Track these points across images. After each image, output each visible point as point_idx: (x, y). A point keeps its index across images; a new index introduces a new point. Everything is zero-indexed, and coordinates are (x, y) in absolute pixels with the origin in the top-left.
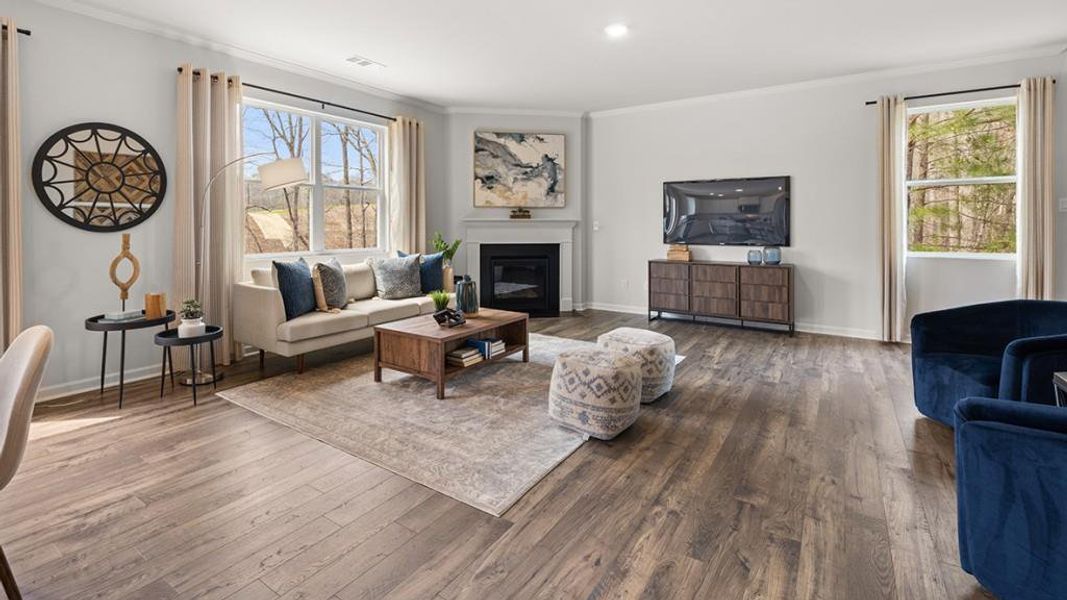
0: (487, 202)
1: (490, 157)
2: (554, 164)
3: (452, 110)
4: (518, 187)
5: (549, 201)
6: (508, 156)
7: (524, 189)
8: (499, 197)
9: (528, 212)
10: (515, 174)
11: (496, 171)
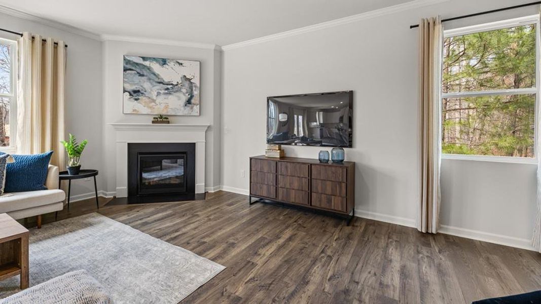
0: (134, 110)
1: (137, 75)
2: (191, 83)
3: (105, 37)
4: (160, 99)
5: (187, 111)
6: (152, 75)
7: (166, 101)
8: (145, 106)
9: (167, 118)
10: (158, 90)
11: (142, 86)
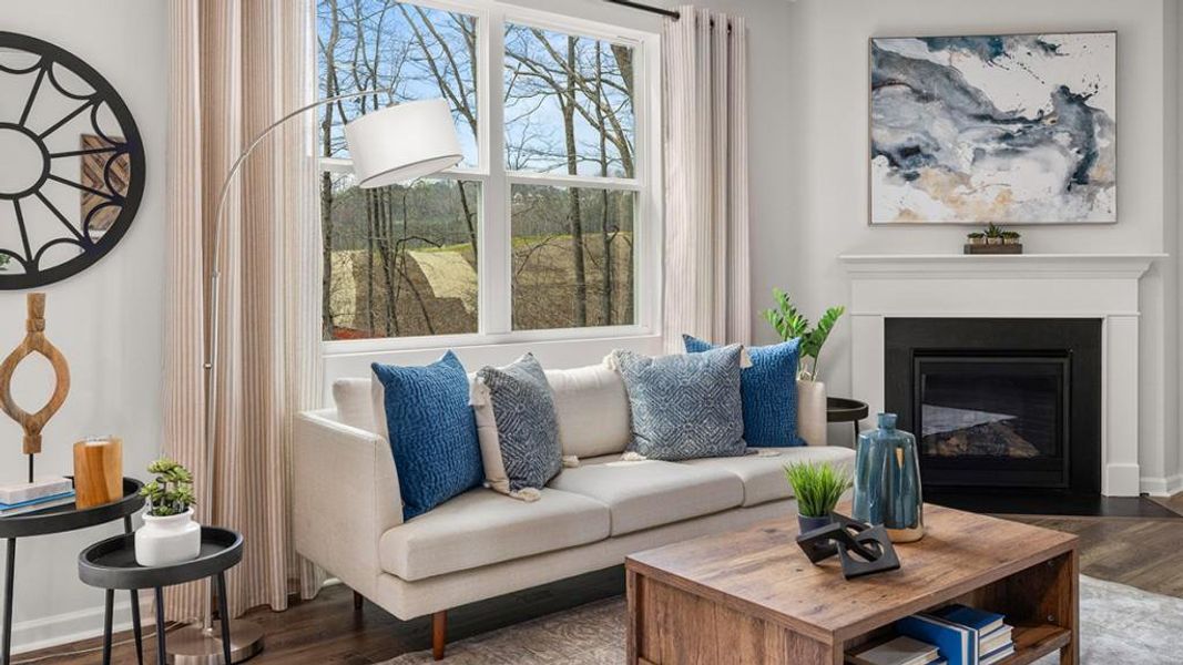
0: (902, 213)
1: (912, 101)
2: (1088, 110)
4: (986, 173)
5: (1073, 208)
6: (958, 95)
7: (1002, 177)
8: (936, 198)
9: (1015, 236)
10: (977, 141)
11: (926, 133)
